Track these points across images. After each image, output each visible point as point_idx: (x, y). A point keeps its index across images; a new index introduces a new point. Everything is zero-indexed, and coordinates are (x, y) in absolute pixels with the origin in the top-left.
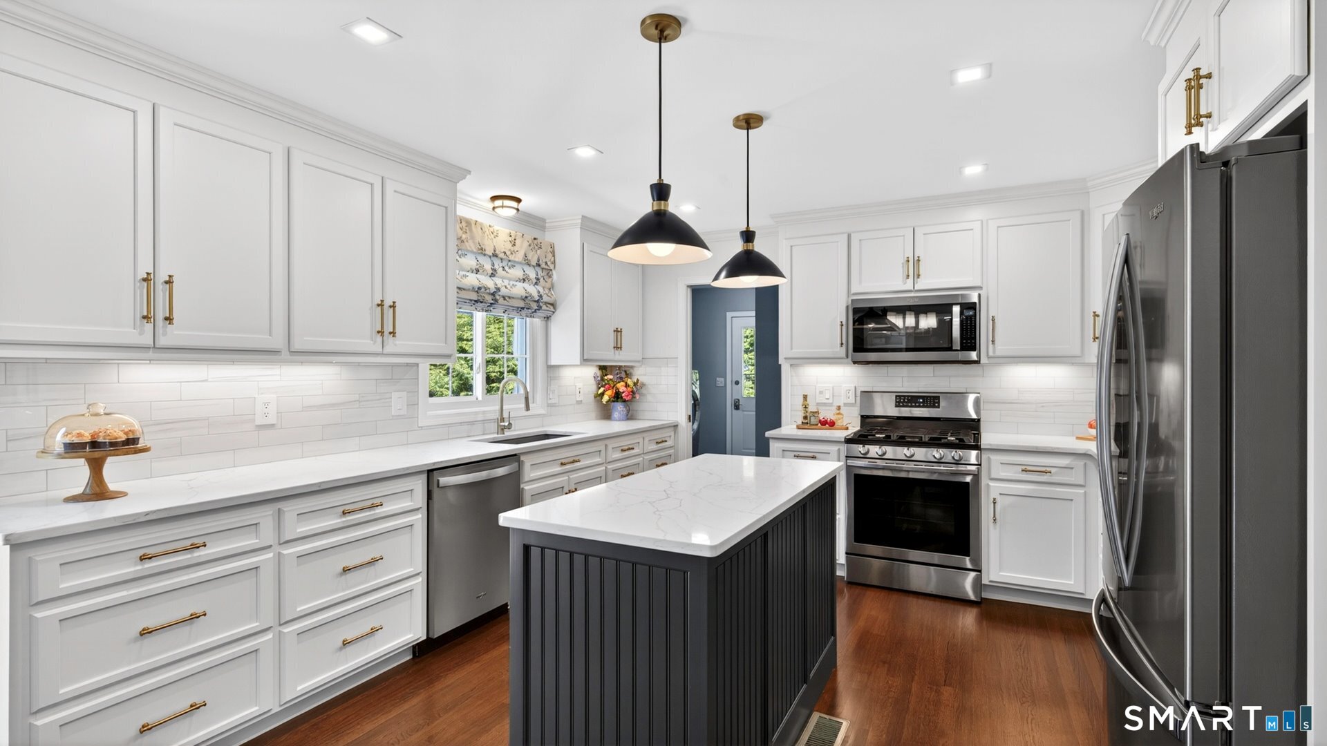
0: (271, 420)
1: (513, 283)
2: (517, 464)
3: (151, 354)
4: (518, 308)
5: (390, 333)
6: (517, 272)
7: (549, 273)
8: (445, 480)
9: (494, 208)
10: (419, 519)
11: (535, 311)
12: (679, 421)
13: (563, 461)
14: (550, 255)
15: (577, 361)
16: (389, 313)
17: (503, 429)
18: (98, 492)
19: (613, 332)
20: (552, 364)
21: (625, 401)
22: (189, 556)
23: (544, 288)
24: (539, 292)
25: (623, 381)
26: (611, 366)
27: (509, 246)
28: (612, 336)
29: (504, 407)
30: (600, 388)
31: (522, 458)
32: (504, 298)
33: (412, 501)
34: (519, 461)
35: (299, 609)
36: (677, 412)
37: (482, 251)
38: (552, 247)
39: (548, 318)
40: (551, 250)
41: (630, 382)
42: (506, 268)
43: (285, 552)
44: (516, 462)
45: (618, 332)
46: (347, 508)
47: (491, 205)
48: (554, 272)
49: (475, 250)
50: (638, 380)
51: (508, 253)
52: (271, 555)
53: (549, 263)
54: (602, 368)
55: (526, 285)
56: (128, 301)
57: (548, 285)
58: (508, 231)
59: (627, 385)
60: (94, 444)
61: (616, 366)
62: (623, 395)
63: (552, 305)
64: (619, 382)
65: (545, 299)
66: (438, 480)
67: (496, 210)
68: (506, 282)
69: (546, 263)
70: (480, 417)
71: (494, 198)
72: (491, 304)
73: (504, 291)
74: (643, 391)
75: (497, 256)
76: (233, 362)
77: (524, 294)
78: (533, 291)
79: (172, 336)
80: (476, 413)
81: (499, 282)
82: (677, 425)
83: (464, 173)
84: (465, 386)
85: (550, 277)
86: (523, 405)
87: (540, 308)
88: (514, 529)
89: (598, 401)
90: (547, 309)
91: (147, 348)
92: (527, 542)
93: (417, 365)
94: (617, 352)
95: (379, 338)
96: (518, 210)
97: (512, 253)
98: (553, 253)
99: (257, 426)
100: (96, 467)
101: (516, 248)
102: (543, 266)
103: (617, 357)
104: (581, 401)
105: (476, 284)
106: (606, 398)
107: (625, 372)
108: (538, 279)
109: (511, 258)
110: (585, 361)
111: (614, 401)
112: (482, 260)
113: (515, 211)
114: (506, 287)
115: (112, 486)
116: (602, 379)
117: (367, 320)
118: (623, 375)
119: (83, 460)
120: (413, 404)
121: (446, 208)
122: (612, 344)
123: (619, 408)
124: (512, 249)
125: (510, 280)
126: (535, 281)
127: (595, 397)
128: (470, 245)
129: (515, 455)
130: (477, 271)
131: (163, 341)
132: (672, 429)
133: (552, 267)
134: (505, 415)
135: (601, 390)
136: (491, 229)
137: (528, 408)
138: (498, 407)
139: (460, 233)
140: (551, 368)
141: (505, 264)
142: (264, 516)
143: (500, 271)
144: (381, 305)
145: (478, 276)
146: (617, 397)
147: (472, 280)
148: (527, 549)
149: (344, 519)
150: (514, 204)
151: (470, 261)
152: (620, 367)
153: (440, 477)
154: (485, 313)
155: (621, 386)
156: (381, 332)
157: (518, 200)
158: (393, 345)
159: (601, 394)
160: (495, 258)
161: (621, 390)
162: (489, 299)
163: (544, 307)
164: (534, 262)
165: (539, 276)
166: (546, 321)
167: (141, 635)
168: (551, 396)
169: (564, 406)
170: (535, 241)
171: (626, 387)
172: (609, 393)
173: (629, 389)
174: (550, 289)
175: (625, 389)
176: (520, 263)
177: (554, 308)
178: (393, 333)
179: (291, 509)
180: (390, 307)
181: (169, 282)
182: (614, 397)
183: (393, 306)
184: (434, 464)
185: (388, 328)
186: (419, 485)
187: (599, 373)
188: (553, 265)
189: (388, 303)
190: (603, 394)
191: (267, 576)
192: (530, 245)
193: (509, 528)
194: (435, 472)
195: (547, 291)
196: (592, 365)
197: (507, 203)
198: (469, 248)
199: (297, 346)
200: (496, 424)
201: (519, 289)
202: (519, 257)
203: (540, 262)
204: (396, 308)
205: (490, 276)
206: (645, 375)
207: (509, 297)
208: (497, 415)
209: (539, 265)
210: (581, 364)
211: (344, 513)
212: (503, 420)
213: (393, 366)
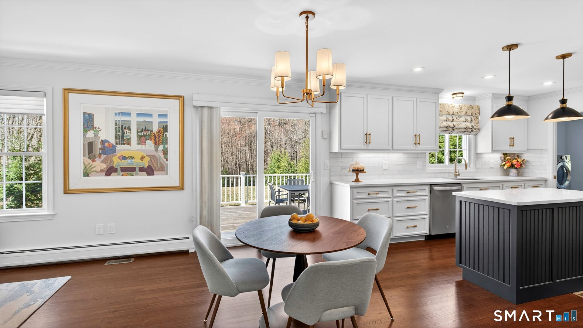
0: (387, 168)
1: (461, 123)
2: (461, 187)
3: (366, 151)
4: (463, 132)
5: (418, 144)
6: (463, 119)
7: (477, 117)
8: (436, 188)
9: (453, 98)
10: (427, 198)
11: (470, 132)
12: (548, 178)
13: (481, 188)
14: (477, 111)
15: (490, 151)
16: (418, 138)
17: (456, 176)
18: (357, 180)
19: (509, 139)
20: (478, 152)
21: (516, 168)
22: (376, 196)
23: (474, 123)
24: (472, 125)
25: (516, 160)
26: (510, 153)
27: (459, 110)
28: (509, 141)
29: (457, 168)
30: (503, 162)
31: (463, 185)
32: (457, 128)
33: (425, 193)
34: (462, 186)
35: (397, 214)
36: (547, 174)
37: (448, 113)
38: (479, 107)
39: (476, 134)
40: (478, 108)
41: (519, 160)
42: (458, 118)
43: (394, 199)
44: (461, 186)
45: (512, 139)
46: (408, 191)
47: (452, 96)
48: (479, 117)
49: (446, 114)
50: (524, 159)
51: (458, 113)
52: (391, 199)
53: (477, 114)
54: (504, 154)
55: (466, 123)
56: (362, 139)
57: (477, 122)
58: (459, 105)
59: (518, 161)
60: (358, 170)
61: (512, 153)
62: (515, 165)
63: (478, 129)
64: (514, 160)
65: (475, 127)
66: (433, 188)
67: (454, 98)
68: (458, 123)
69: (476, 114)
70: (447, 171)
71: (453, 94)
72: (452, 131)
73: (457, 126)
74: (527, 164)
75: (454, 114)
76: (379, 153)
77: (465, 127)
78: (469, 125)
79: (370, 146)
80: (446, 170)
81: (455, 123)
82: (547, 180)
83: (442, 90)
84: (440, 161)
85: (477, 119)
86: (465, 168)
87: (472, 131)
88: (457, 196)
89: (502, 168)
90: (476, 131)
91: (365, 150)
92: (461, 200)
93: (425, 153)
94: (511, 147)
95: (415, 145)
96: (463, 97)
97: (460, 112)
98: (479, 110)
99: (383, 169)
100: (357, 175)
101: (462, 110)
102: (474, 115)
103: (511, 149)
104: (493, 167)
105: (446, 125)
106: (506, 167)
107: (517, 155)
108: (472, 120)
109: (460, 114)
110: (494, 151)
111: (510, 168)
112: (448, 116)
113: (462, 97)
114: (458, 125)
115: (360, 180)
116: (505, 159)
117: (412, 140)
118: (516, 157)
119: (355, 173)
120: (424, 166)
121: (436, 103)
122: (509, 144)
123: (513, 171)
124: (460, 111)
125: (459, 122)
126: (470, 121)
127: (500, 166)
128: (444, 112)
129: (460, 183)
130: (446, 121)
131: (369, 148)
132: (544, 182)
133: (478, 115)
134: (457, 171)
135: (504, 163)
136: (452, 105)
137: (466, 169)
138: (454, 168)
139: (440, 108)
140: (477, 154)
141: (457, 117)
142: (390, 189)
143: (455, 119)
144: (416, 136)
145: (447, 122)
146: (512, 166)
147: (445, 124)
148: (461, 202)
149: (407, 194)
150: (462, 95)
151: (444, 118)
152: (514, 154)
153: (434, 187)
154: (449, 135)
155: (514, 162)
156: (415, 144)
157: (463, 93)
158: (419, 147)
159: (503, 165)
160: (453, 115)
161: (514, 163)
162: (451, 129)
163: (475, 130)
164: (470, 114)
165: (472, 119)
166: (476, 135)
167: (368, 210)
168: (478, 165)
169: (484, 169)
170: (471, 106)
171: (517, 162)
172: (508, 164)
173: (519, 163)
174: (477, 123)
175: (516, 163)
176: (463, 115)
177: (479, 131)
178: (419, 144)
179: (395, 189)
180: (418, 136)
181: (370, 134)
182: (511, 166)
183: (419, 136)
184: (432, 183)
185: (418, 142)
186: (427, 188)
187: (503, 156)
188: (479, 114)
189: (417, 135)
190: (504, 165)
191: (390, 203)
192: (468, 108)
193: (455, 196)
194: (432, 185)
195: (476, 124)
196: (500, 153)
197: (458, 95)
198: (443, 114)
199: (394, 148)
200: (454, 174)
201: (464, 125)
202: (464, 113)
203: (473, 113)
204: (420, 137)
205: (451, 122)
206: (529, 157)
207: (459, 128)
208: (454, 171)
209: (472, 115)
210: (491, 153)
211: (407, 192)
212: (456, 172)
213: (418, 153)
